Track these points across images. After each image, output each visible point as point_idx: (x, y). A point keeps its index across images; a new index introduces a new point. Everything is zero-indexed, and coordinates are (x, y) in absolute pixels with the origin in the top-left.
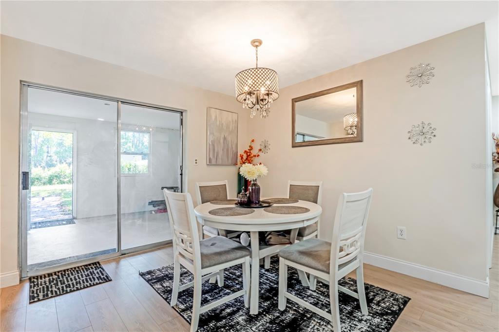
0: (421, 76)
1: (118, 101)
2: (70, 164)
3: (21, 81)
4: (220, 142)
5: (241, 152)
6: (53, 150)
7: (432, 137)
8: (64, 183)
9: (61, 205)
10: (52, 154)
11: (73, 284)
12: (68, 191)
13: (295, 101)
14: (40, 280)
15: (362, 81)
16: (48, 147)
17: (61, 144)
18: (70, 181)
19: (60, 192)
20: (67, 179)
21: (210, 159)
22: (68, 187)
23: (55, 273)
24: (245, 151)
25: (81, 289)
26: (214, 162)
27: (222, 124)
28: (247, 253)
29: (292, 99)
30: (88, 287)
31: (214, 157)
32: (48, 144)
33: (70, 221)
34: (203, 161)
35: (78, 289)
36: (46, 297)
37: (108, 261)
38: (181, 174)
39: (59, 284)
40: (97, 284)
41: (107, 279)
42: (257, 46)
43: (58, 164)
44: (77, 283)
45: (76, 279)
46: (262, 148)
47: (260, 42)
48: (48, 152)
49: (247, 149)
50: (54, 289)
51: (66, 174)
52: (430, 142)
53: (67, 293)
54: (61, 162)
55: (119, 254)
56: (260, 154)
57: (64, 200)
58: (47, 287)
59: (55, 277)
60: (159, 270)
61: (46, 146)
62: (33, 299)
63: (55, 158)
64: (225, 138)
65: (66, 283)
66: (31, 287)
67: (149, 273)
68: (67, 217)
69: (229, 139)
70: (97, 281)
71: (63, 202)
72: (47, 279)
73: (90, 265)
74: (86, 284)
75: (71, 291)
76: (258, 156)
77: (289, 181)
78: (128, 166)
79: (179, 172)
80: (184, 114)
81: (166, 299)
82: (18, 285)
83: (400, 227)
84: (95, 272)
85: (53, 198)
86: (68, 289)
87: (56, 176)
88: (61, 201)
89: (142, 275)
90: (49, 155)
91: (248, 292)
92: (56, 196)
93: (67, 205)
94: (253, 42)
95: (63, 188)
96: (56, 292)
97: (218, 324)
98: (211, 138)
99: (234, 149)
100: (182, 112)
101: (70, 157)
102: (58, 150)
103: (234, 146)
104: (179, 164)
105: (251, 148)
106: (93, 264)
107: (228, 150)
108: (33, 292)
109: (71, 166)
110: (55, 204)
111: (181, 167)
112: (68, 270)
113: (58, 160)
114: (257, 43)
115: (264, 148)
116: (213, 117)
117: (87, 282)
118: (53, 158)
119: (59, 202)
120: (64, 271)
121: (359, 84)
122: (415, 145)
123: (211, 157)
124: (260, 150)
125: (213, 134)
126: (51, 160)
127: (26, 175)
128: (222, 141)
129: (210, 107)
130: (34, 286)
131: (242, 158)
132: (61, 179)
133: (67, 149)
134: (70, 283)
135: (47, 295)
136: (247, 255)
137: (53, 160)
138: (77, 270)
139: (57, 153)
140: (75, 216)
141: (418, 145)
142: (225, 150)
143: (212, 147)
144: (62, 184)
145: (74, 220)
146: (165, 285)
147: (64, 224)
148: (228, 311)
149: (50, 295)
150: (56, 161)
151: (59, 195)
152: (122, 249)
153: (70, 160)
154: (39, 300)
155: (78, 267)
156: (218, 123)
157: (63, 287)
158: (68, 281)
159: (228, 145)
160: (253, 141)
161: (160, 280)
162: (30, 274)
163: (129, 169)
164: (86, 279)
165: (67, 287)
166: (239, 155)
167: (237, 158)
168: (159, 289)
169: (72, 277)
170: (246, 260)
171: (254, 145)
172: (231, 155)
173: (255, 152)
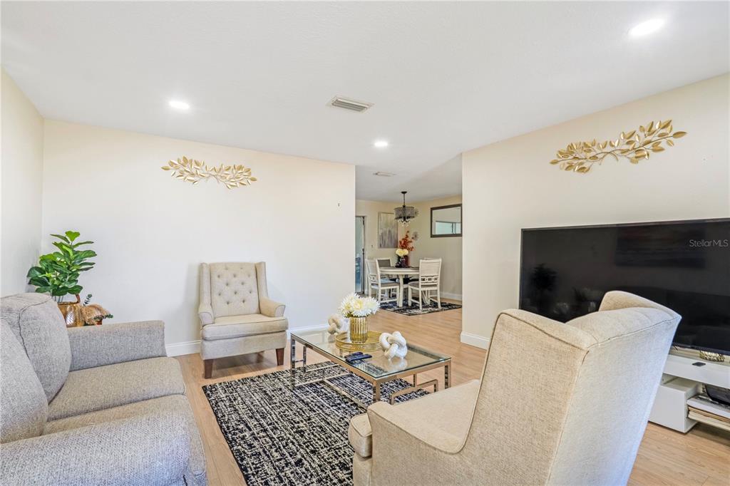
4: (386, 233)
5: (400, 239)
21: (380, 244)
24: (403, 239)
26: (382, 245)
27: (388, 222)
29: (431, 208)
34: (376, 246)
38: (364, 254)
47: (406, 192)
49: (404, 237)
64: (390, 231)
69: (392, 231)
76: (412, 241)
79: (362, 253)
98: (381, 232)
99: (395, 238)
100: (364, 217)
103: (395, 236)
104: (362, 248)
105: (407, 236)
111: (364, 249)
114: (404, 193)
115: (415, 237)
116: (382, 218)
123: (381, 242)
124: (413, 238)
125: (382, 229)
128: (388, 233)
129: (380, 212)
131: (401, 244)
142: (390, 238)
143: (382, 237)
156: (385, 221)
159: (392, 236)
160: (408, 232)
166: (399, 241)
167: (397, 243)
170: (398, 287)
171: (408, 234)
172: (393, 241)
173: (409, 239)
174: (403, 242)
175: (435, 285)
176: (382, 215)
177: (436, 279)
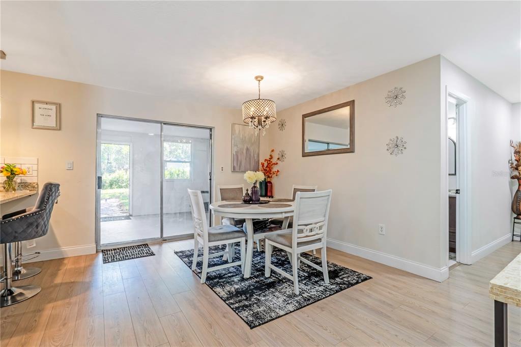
0: (396, 97)
1: (161, 123)
2: (127, 170)
3: (97, 114)
4: (243, 152)
5: (262, 160)
6: (113, 157)
7: (403, 149)
8: (122, 187)
9: (120, 206)
10: (111, 160)
11: (130, 255)
12: (125, 194)
13: (304, 116)
14: (108, 252)
15: (354, 101)
16: (108, 155)
17: (119, 152)
18: (127, 185)
19: (119, 195)
20: (125, 184)
21: (234, 167)
22: (126, 191)
23: (118, 249)
24: (266, 160)
25: (135, 258)
26: (237, 169)
27: (245, 138)
28: (243, 235)
29: (303, 115)
30: (139, 257)
31: (238, 164)
32: (108, 151)
33: (128, 218)
34: (229, 168)
35: (133, 258)
36: (113, 261)
37: (154, 244)
38: (210, 179)
39: (121, 254)
40: (145, 256)
41: (152, 254)
42: (259, 81)
43: (117, 170)
44: (132, 255)
45: (131, 253)
46: (280, 156)
47: (262, 78)
48: (108, 160)
49: (268, 157)
50: (118, 257)
51: (124, 179)
52: (402, 153)
53: (126, 259)
54: (119, 169)
55: (161, 240)
56: (278, 162)
57: (122, 201)
58: (114, 256)
59: (118, 251)
60: (188, 251)
61: (107, 153)
62: (105, 261)
63: (114, 164)
64: (247, 149)
65: (125, 254)
66: (103, 255)
67: (181, 252)
68: (125, 215)
69: (252, 150)
70: (145, 254)
71: (121, 203)
72: (113, 252)
73: (141, 245)
74: (138, 255)
75: (128, 259)
76: (277, 164)
77: (293, 185)
78: (177, 172)
79: (209, 178)
80: (212, 130)
81: (189, 267)
82: (95, 254)
83: (381, 225)
84: (145, 249)
85: (113, 200)
86: (127, 258)
87: (115, 181)
88: (120, 202)
89: (176, 253)
90: (109, 162)
91: (244, 263)
92: (116, 198)
93: (125, 206)
94: (256, 78)
95: (122, 192)
96: (119, 259)
97: (220, 281)
98: (235, 149)
99: (256, 158)
100: (211, 129)
101: (127, 164)
102: (116, 157)
103: (256, 156)
104: (209, 171)
105: (271, 157)
106: (143, 245)
107: (250, 159)
108: (105, 258)
109: (128, 172)
110: (115, 204)
111: (210, 173)
112: (126, 247)
113: (117, 166)
114: (259, 78)
115: (282, 156)
116: (237, 132)
117: (139, 254)
118: (112, 164)
119: (118, 203)
120: (124, 248)
121: (351, 104)
122: (392, 156)
123: (235, 165)
124: (278, 159)
125: (237, 146)
126: (111, 167)
127: (100, 178)
128: (245, 151)
129: (234, 124)
130: (105, 255)
131: (263, 166)
132: (119, 184)
133: (124, 156)
134: (128, 254)
135: (114, 260)
136: (243, 237)
137: (112, 167)
138: (133, 247)
139: (116, 160)
140: (131, 213)
141: (394, 156)
142: (248, 159)
143: (236, 157)
144: (120, 188)
145: (131, 217)
146: (190, 259)
147: (123, 220)
148: (230, 275)
149: (115, 260)
150: (115, 167)
151: (118, 197)
152: (164, 236)
153: (127, 166)
154: (109, 262)
155: (133, 246)
156: (241, 136)
157: (123, 257)
158: (126, 253)
159: (250, 155)
160: (273, 151)
161: (187, 256)
162: (102, 248)
163: (178, 175)
164: (138, 253)
165: (125, 256)
166: (260, 163)
167: (259, 165)
168: (186, 261)
169: (129, 252)
170: (242, 240)
171: (273, 154)
172: (253, 164)
173: (274, 160)
174: (266, 164)
175: (319, 240)
176: (236, 126)
177: (320, 228)
